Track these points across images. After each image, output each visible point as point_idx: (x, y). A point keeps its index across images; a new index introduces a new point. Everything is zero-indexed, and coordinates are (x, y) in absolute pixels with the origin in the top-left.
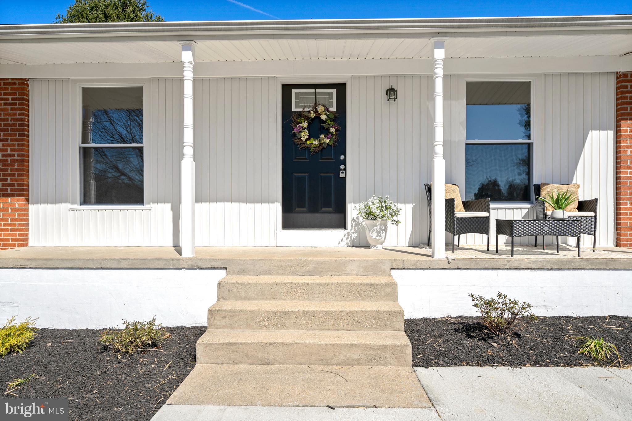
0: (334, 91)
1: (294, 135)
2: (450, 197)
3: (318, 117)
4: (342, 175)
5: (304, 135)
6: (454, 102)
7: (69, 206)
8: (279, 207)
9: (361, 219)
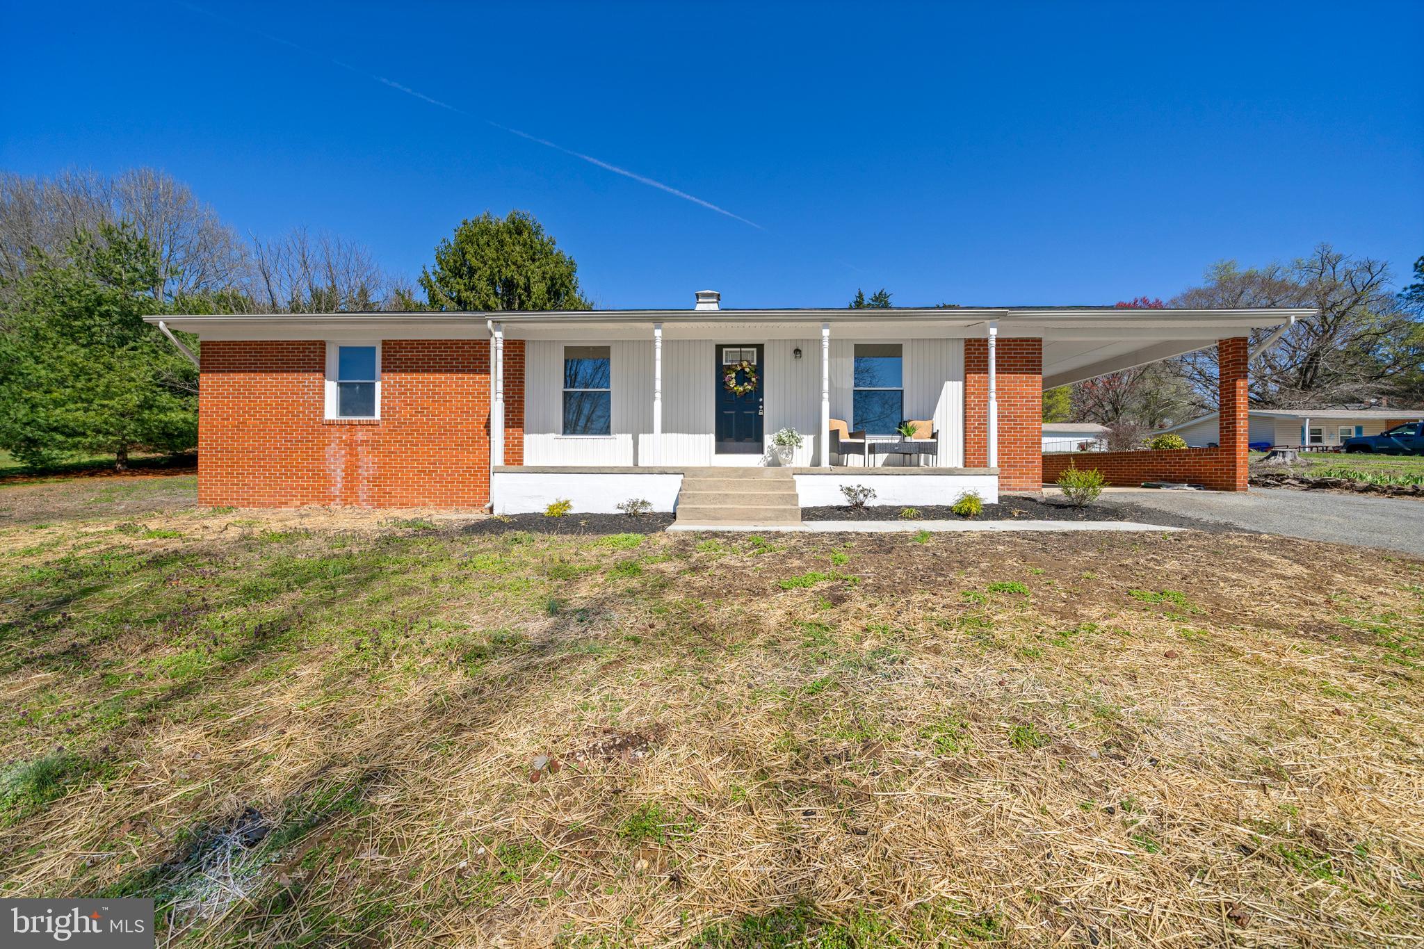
0: (755, 350)
1: (725, 383)
2: (835, 428)
3: (743, 369)
4: (760, 413)
5: (732, 383)
6: (839, 360)
7: (554, 435)
8: (712, 437)
9: (775, 446)
